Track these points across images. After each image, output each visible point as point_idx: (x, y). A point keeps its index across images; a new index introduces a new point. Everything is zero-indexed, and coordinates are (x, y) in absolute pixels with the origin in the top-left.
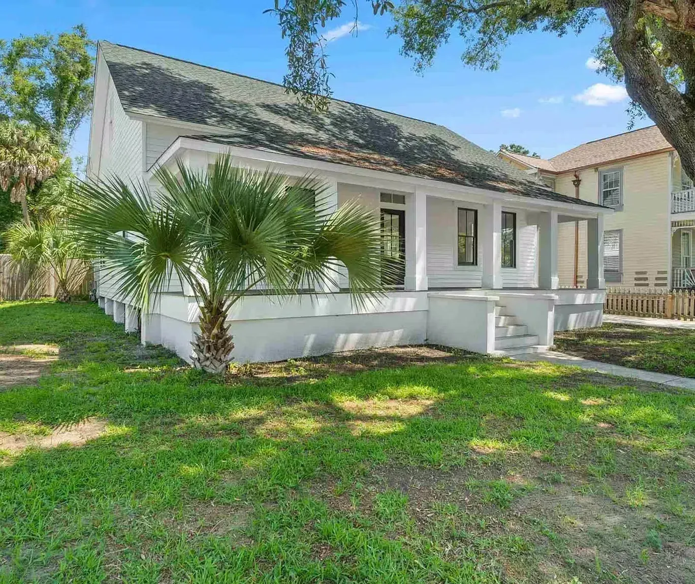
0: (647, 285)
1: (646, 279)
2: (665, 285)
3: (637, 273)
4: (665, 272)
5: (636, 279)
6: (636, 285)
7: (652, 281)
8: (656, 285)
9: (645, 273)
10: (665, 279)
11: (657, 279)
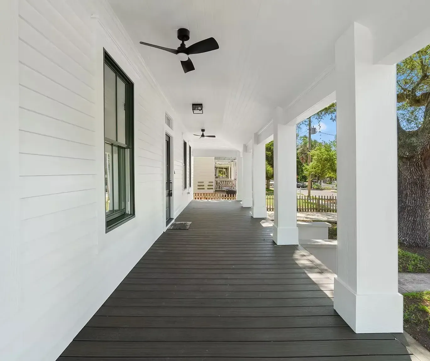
0: (204, 189)
1: (203, 186)
2: (212, 189)
3: (199, 182)
4: (212, 182)
5: (199, 186)
6: (198, 189)
7: (206, 187)
8: (208, 189)
9: (203, 182)
10: (212, 185)
11: (209, 186)
